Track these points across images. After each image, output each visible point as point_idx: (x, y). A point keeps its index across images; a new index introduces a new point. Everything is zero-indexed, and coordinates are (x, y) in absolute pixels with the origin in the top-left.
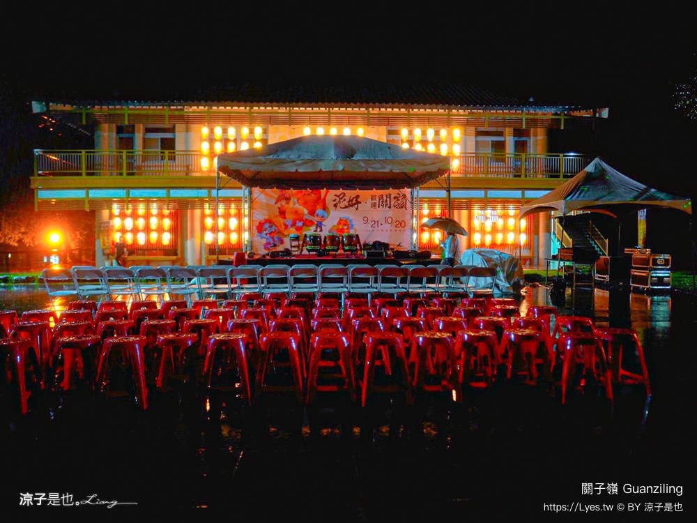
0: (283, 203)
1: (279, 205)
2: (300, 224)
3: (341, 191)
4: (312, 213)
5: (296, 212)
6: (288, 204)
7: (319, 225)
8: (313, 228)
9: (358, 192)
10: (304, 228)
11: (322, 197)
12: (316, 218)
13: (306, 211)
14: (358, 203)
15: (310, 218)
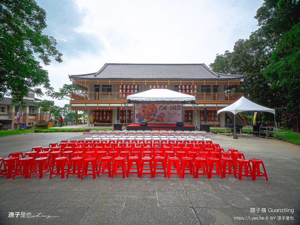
0: (144, 108)
1: (143, 109)
2: (149, 115)
3: (161, 105)
4: (152, 111)
5: (148, 111)
6: (145, 108)
7: (155, 115)
8: (153, 116)
9: (166, 105)
10: (150, 116)
11: (155, 106)
12: (154, 113)
13: (151, 111)
14: (166, 108)
15: (152, 113)
